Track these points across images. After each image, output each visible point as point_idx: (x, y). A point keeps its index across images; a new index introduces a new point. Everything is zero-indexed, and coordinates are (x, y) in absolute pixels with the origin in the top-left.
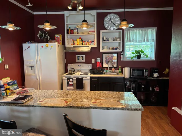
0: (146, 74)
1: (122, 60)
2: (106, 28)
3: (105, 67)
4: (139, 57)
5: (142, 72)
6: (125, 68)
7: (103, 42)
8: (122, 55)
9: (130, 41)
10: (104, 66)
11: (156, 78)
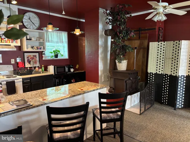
0: (67, 69)
1: (44, 59)
2: (26, 27)
3: (28, 67)
4: (56, 56)
5: (63, 69)
6: (50, 66)
7: (27, 41)
8: (44, 54)
9: (49, 41)
10: (26, 67)
11: (73, 72)
